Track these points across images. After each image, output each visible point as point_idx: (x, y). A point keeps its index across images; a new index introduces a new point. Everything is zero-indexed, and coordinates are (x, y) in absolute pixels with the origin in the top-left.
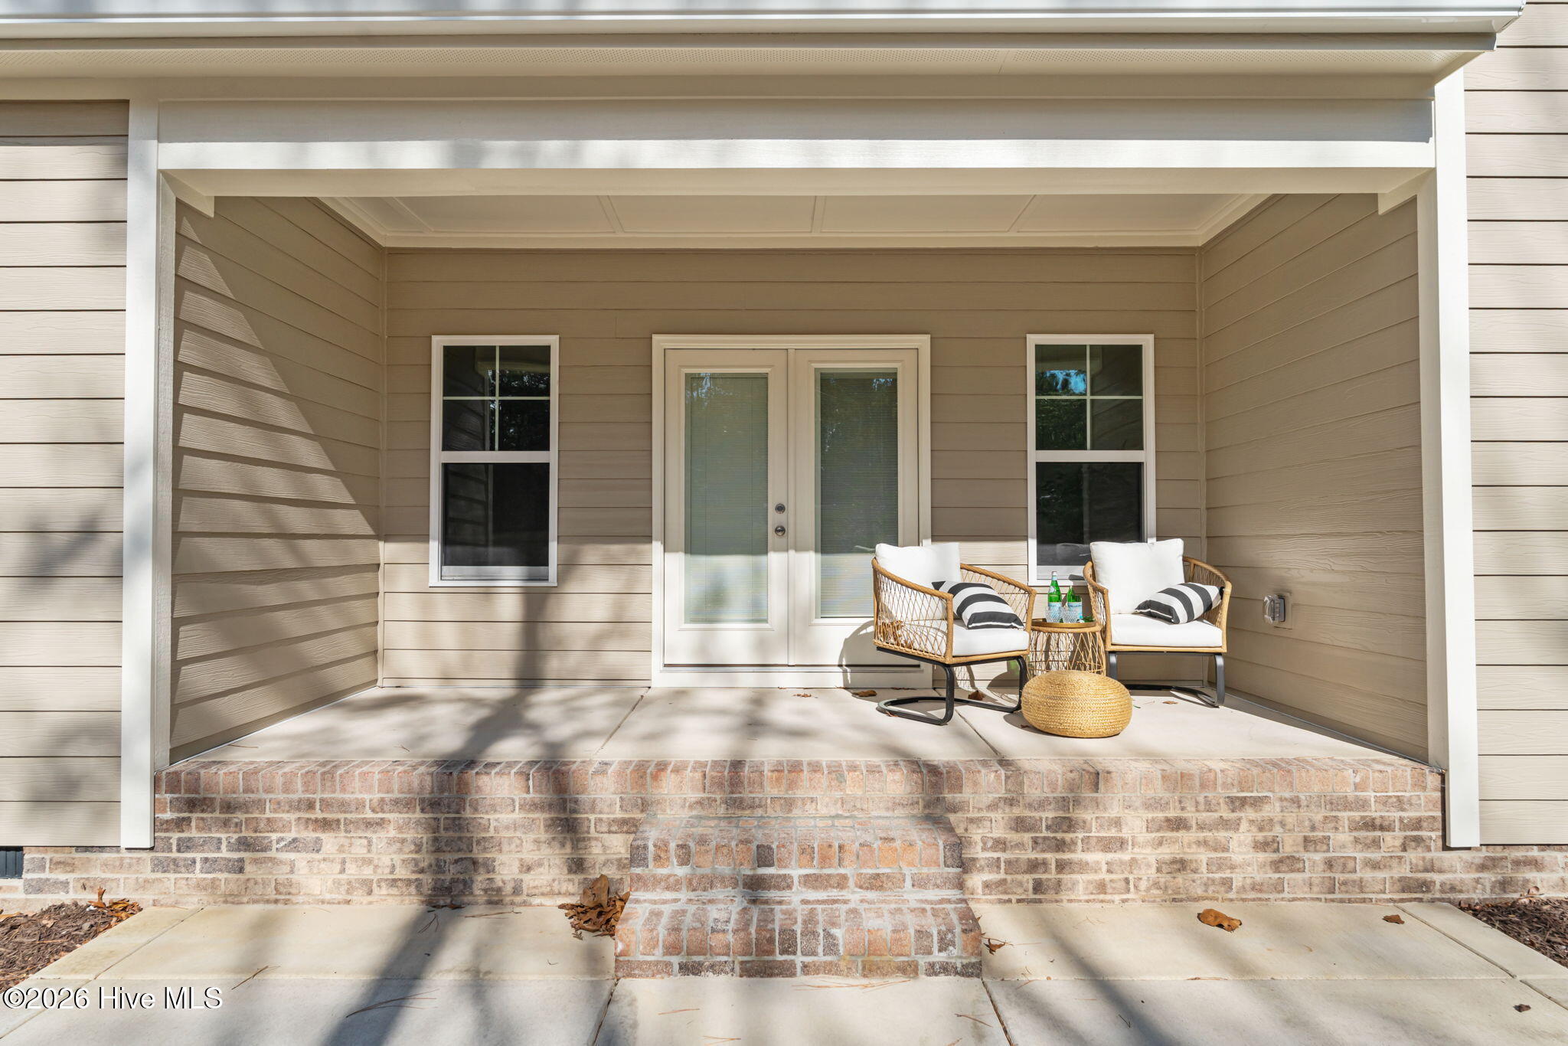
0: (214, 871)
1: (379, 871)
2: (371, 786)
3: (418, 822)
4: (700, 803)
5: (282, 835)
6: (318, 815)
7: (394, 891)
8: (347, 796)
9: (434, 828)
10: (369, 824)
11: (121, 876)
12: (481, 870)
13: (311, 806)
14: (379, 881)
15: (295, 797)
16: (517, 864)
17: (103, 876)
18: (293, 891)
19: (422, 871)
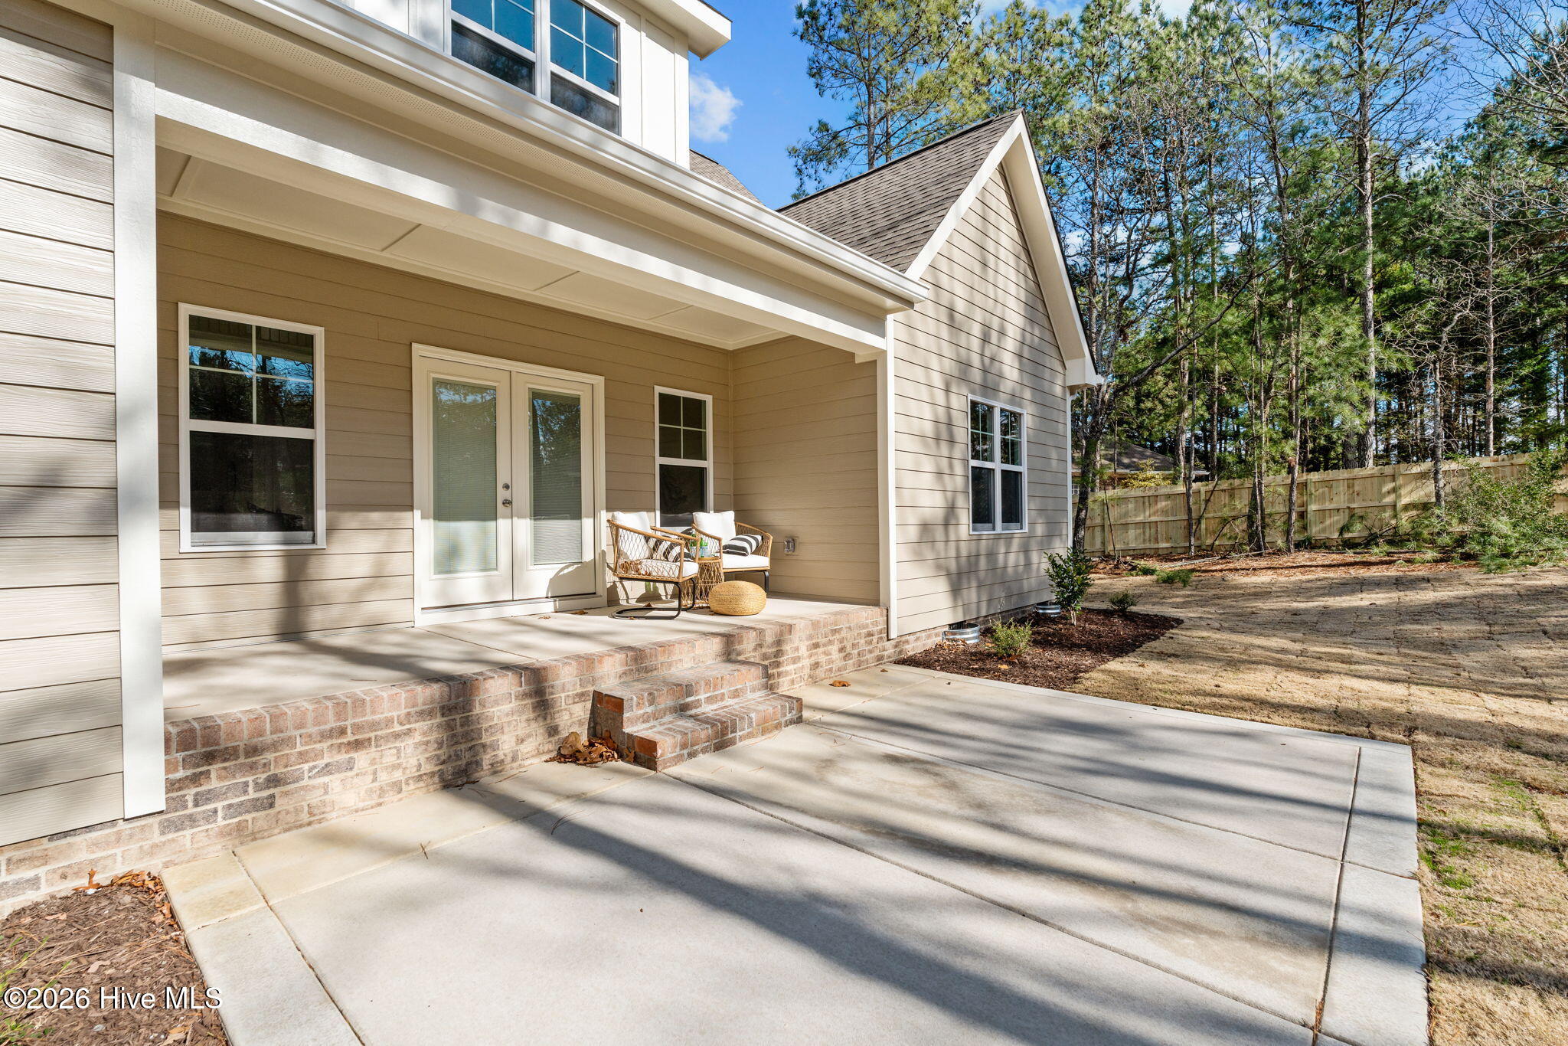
0: (240, 814)
1: (408, 772)
2: (399, 705)
3: (439, 726)
4: (624, 673)
5: (311, 764)
6: (350, 737)
7: (422, 784)
8: (376, 717)
9: (449, 726)
10: (397, 736)
11: (118, 851)
12: (489, 750)
13: (342, 732)
14: (407, 780)
15: (328, 727)
16: (514, 739)
17: (93, 856)
18: (328, 809)
19: (443, 763)
